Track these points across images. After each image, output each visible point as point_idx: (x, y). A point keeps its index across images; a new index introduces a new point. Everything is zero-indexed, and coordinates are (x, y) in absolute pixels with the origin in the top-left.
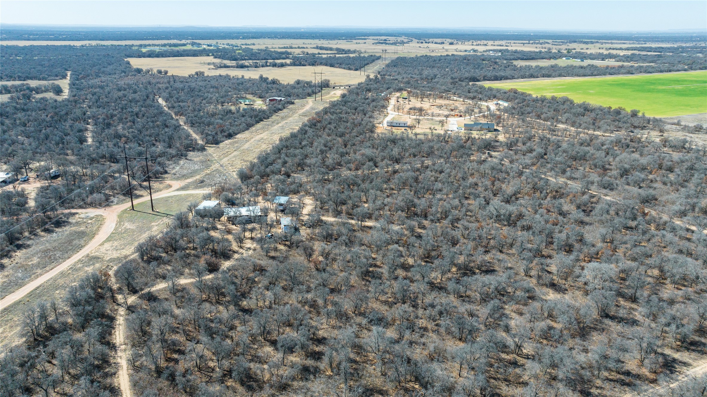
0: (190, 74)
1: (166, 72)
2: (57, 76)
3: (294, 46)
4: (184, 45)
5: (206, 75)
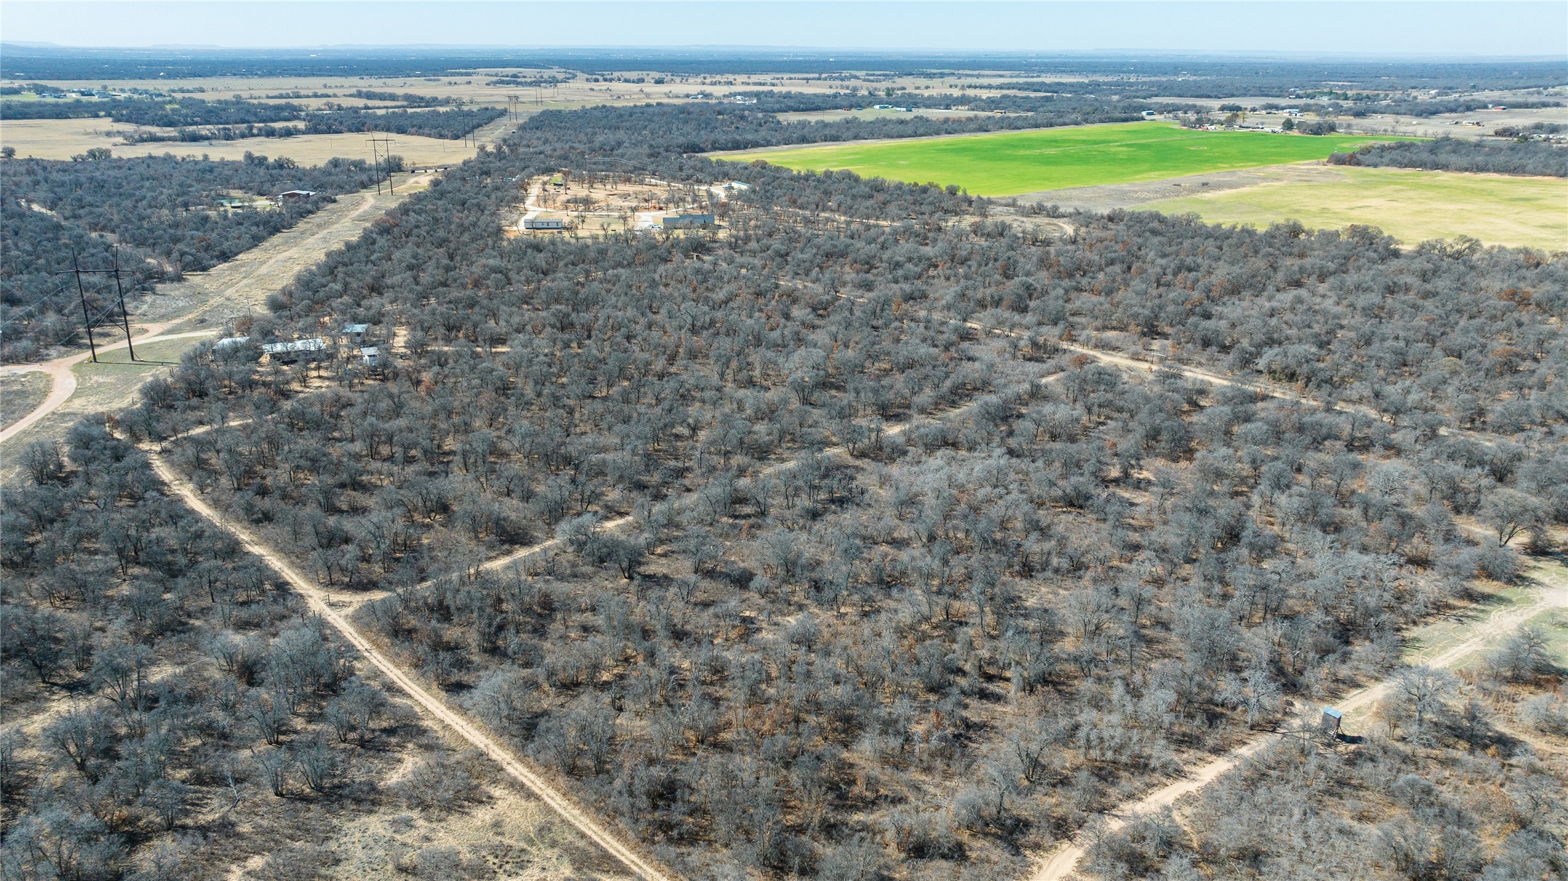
1: (10, 153)
3: (303, 92)
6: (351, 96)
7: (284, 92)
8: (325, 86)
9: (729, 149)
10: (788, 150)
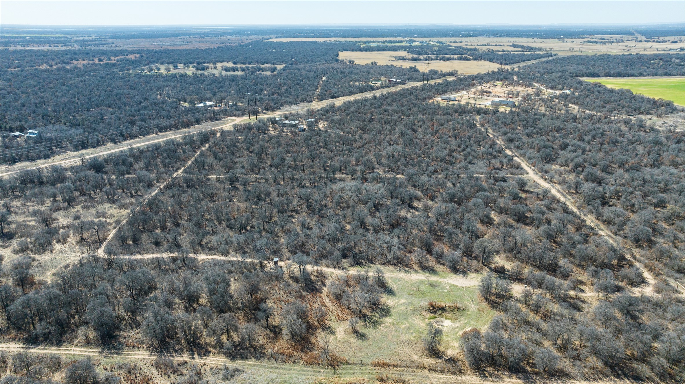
0: (366, 63)
1: (353, 62)
2: (282, 62)
3: (491, 44)
4: (401, 42)
5: (378, 64)
6: (510, 46)
7: (484, 43)
8: (509, 42)
9: (615, 77)
10: (645, 79)
